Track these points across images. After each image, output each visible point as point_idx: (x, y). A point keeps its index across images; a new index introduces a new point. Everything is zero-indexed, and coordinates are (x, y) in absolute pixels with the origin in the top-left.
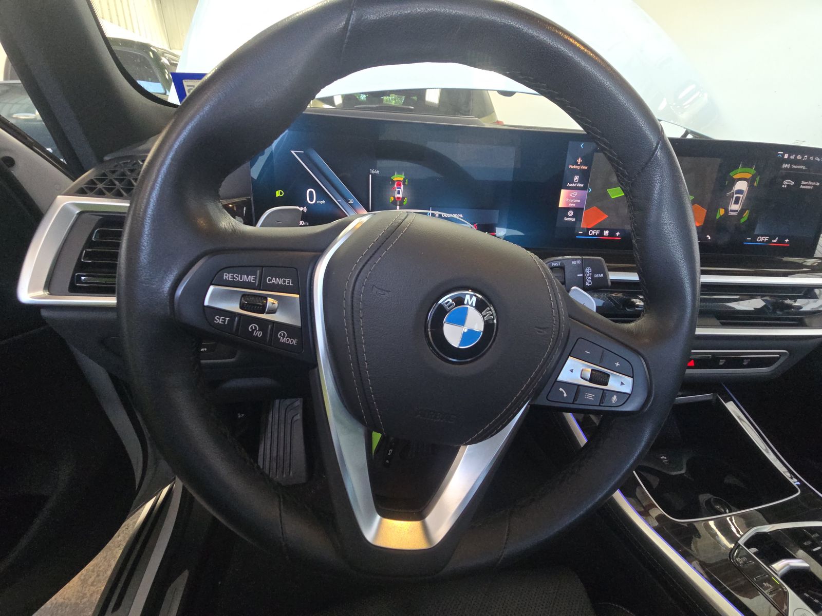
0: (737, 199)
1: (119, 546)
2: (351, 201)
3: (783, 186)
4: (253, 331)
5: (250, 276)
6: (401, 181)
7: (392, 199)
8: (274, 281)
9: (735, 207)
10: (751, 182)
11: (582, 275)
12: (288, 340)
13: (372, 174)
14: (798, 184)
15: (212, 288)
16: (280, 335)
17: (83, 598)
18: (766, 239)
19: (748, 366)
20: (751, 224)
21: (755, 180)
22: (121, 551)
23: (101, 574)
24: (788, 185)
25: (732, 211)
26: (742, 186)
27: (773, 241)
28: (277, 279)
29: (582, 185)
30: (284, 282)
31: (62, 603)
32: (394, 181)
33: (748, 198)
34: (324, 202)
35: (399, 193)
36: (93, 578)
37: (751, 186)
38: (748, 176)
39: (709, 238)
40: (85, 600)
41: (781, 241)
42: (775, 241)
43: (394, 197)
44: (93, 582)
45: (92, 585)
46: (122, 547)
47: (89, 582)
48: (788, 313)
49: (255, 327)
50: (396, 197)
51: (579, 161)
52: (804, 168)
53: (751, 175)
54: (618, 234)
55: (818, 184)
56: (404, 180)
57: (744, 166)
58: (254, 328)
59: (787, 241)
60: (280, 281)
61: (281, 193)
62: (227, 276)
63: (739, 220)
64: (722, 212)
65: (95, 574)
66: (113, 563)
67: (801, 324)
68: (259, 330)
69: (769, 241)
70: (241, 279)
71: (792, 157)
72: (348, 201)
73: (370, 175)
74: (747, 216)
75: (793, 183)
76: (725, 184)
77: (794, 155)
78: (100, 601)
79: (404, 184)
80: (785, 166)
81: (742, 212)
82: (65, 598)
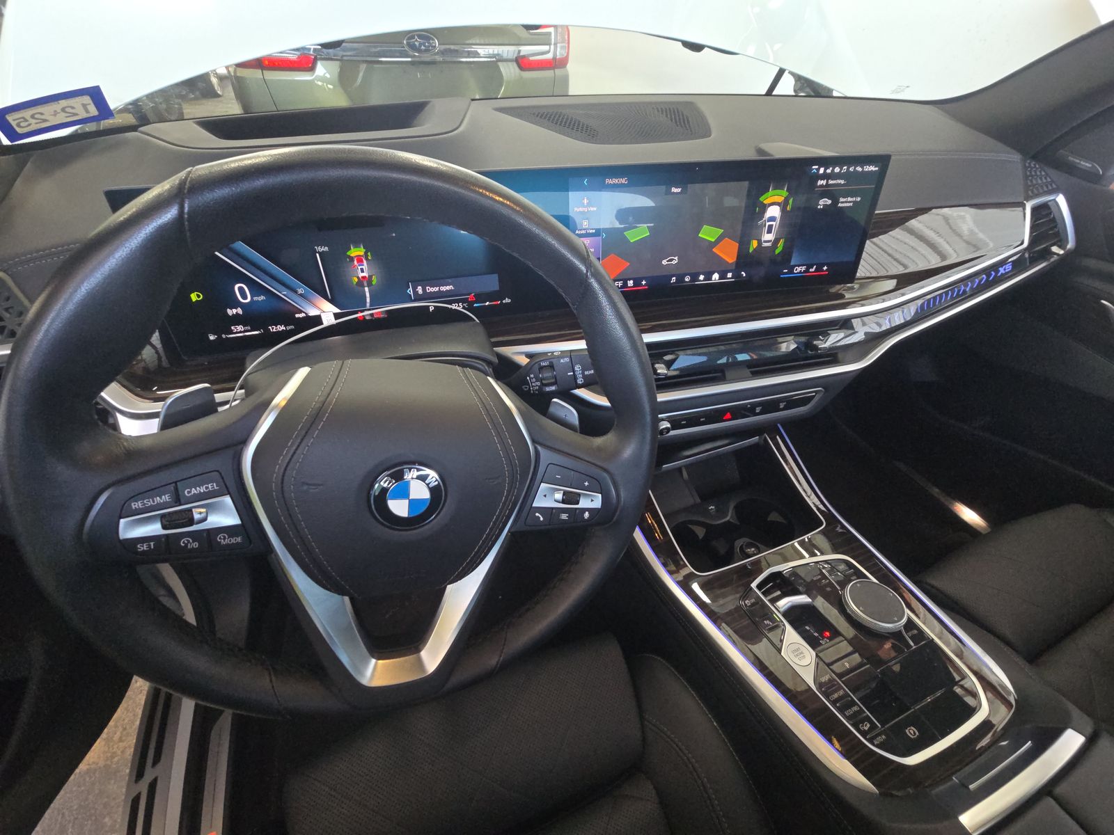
0: (770, 227)
1: (141, 693)
2: (300, 291)
3: (819, 207)
4: (186, 545)
5: (163, 497)
6: (362, 256)
7: (356, 280)
8: (194, 491)
9: (768, 237)
10: (783, 206)
11: (572, 373)
12: (230, 541)
13: (319, 252)
14: (835, 202)
15: (122, 521)
16: (220, 538)
17: (112, 757)
18: (804, 268)
19: (785, 408)
20: (787, 254)
21: (788, 203)
22: (144, 697)
23: (128, 727)
24: (823, 205)
25: (766, 242)
26: (774, 211)
27: (811, 270)
28: (198, 488)
29: (593, 231)
30: (207, 488)
31: (88, 769)
32: (352, 257)
33: (781, 225)
34: (262, 298)
35: (362, 271)
36: (119, 733)
37: (783, 210)
38: (780, 199)
39: (744, 275)
40: (116, 759)
41: (819, 269)
42: (813, 270)
43: (358, 277)
44: (121, 738)
45: (121, 740)
46: (145, 692)
47: (114, 739)
49: (187, 540)
50: (360, 277)
51: (586, 201)
52: (842, 182)
53: (783, 198)
54: (644, 283)
55: (859, 199)
56: (366, 253)
57: (775, 188)
58: (186, 542)
59: (825, 268)
60: (203, 489)
61: (198, 296)
62: (136, 505)
63: (774, 251)
64: (754, 244)
65: (121, 729)
66: (139, 712)
68: (193, 542)
69: (807, 271)
70: (154, 502)
71: (829, 171)
72: (296, 292)
73: (317, 255)
74: (782, 245)
75: (829, 202)
76: (755, 211)
77: (831, 168)
78: (135, 754)
79: (367, 259)
80: (820, 182)
81: (776, 241)
82: (91, 763)
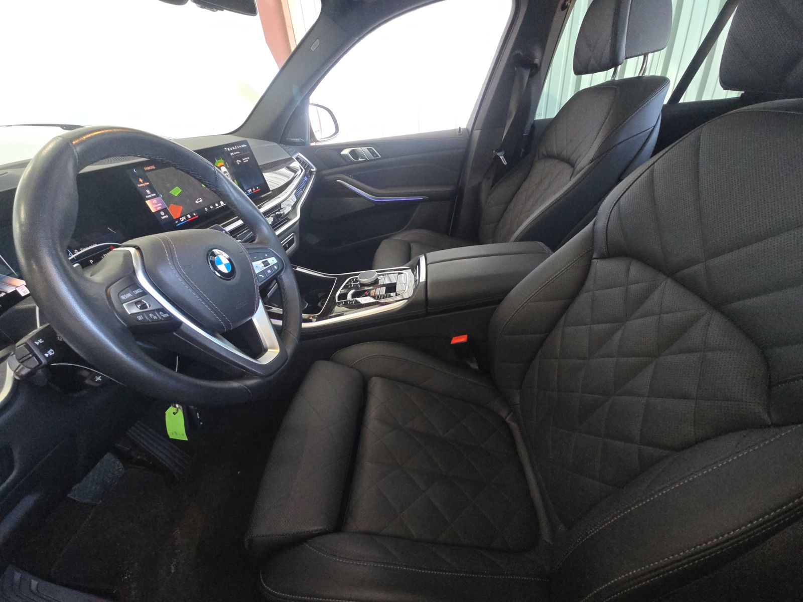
3: (238, 164)
4: (153, 317)
8: (136, 292)
12: (165, 315)
14: (242, 161)
15: (124, 305)
16: (161, 314)
19: (289, 247)
29: (155, 195)
41: (256, 189)
42: (254, 190)
48: (282, 218)
49: (151, 315)
51: (141, 180)
52: (238, 153)
54: (195, 214)
55: (248, 158)
59: (258, 187)
60: (138, 291)
62: (123, 297)
67: (289, 220)
69: (252, 191)
75: (240, 161)
77: (231, 148)
80: (231, 154)
